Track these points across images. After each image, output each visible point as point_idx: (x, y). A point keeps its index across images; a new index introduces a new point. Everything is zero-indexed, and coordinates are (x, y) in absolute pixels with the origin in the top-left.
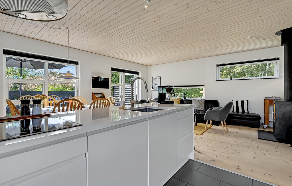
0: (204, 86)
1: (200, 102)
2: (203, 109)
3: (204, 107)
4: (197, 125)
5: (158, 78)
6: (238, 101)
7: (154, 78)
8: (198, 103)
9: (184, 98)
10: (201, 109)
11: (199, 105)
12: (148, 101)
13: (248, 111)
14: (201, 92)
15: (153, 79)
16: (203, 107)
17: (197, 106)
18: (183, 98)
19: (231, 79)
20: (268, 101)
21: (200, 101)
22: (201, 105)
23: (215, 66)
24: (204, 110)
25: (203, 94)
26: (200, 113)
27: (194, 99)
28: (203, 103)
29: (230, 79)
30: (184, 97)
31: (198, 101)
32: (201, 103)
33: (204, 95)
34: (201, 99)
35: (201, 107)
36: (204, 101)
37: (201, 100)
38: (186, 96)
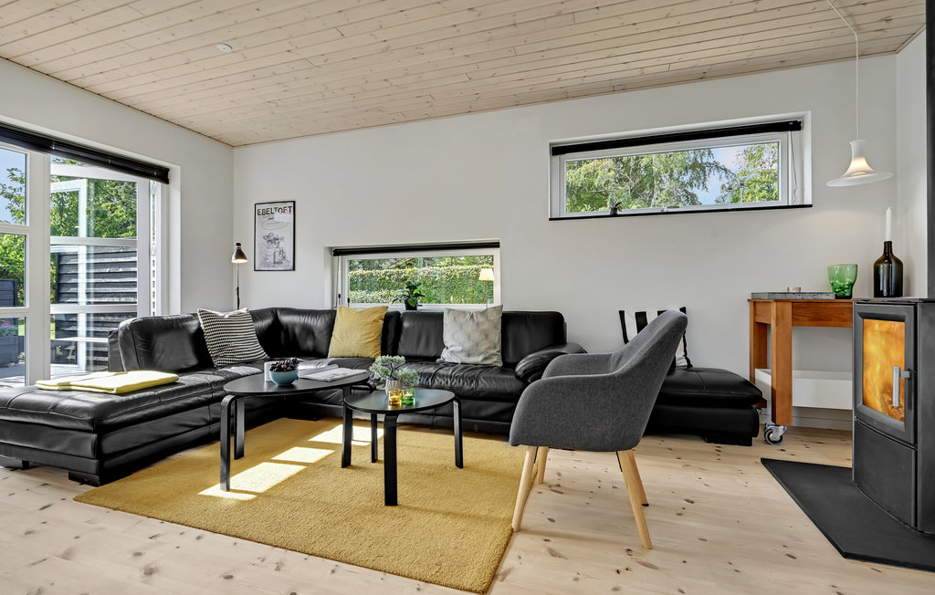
0: (496, 245)
1: (478, 324)
2: (495, 359)
3: (499, 348)
4: (467, 459)
5: (282, 206)
6: (645, 313)
7: (265, 207)
8: (470, 327)
9: (409, 307)
10: (486, 359)
11: (476, 336)
12: (195, 322)
13: (688, 360)
14: (486, 274)
15: (257, 213)
16: (495, 347)
17: (468, 345)
18: (400, 307)
19: (614, 210)
20: (788, 307)
21: (481, 319)
22: (486, 336)
23: (547, 151)
24: (500, 364)
25: (490, 284)
26: (481, 385)
27: (450, 310)
28: (495, 327)
29: (606, 210)
30: (406, 303)
31: (468, 316)
32: (485, 326)
33: (497, 289)
34: (482, 307)
35: (482, 348)
36: (497, 318)
37: (483, 313)
38: (417, 295)
